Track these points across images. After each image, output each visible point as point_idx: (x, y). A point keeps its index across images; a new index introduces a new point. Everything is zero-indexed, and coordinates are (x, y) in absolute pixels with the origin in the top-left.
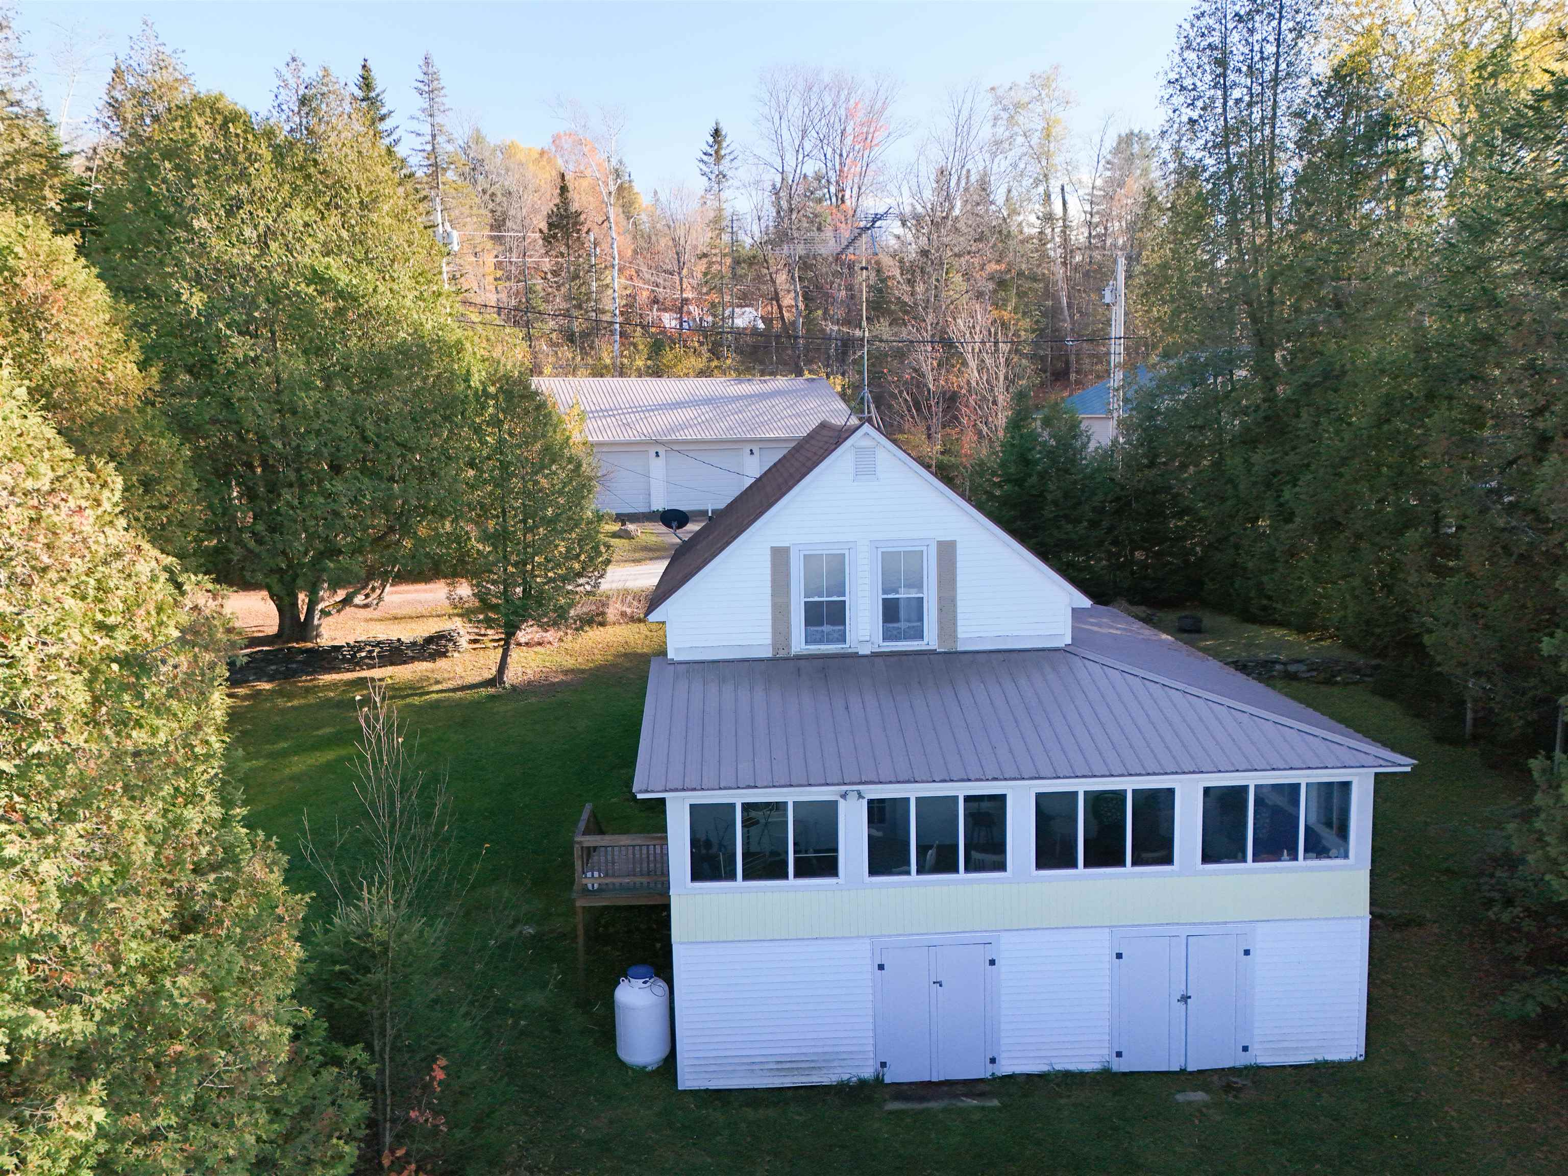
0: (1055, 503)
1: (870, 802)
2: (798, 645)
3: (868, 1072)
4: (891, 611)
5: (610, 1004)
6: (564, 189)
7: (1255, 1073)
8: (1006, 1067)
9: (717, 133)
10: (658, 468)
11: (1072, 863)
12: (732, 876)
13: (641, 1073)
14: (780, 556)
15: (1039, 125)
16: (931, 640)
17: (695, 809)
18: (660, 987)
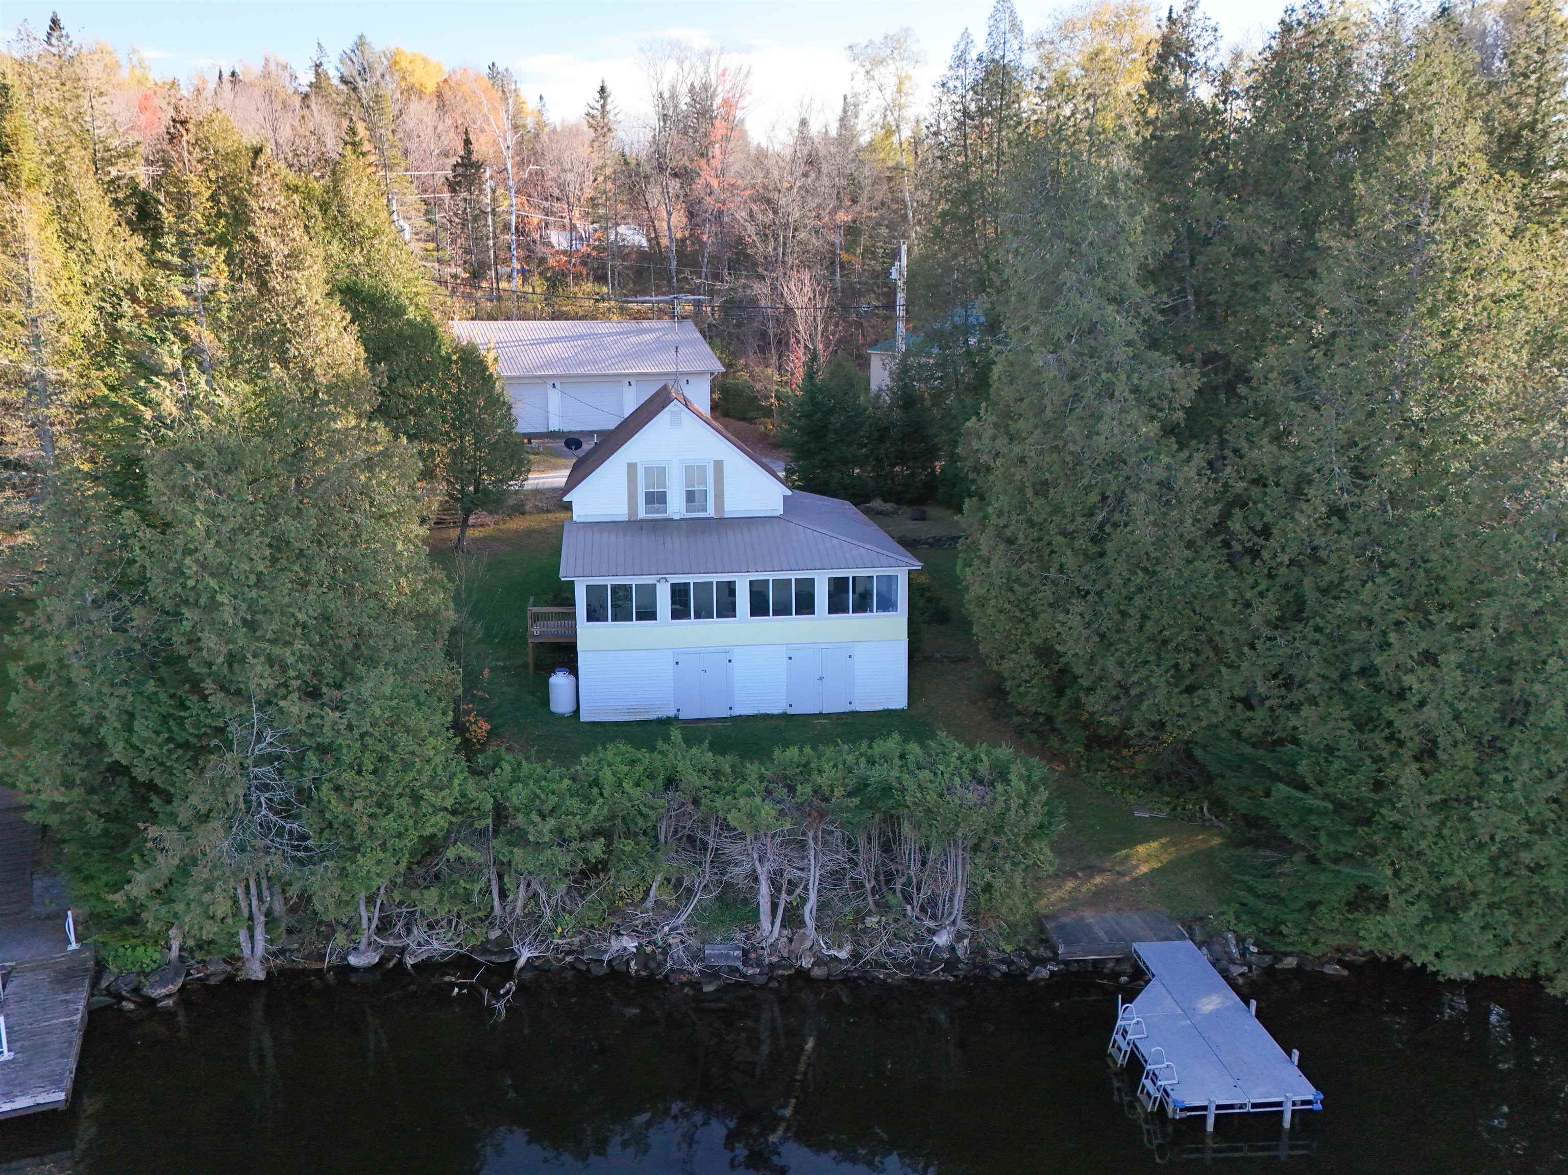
0: (836, 432)
1: (673, 585)
2: (642, 514)
3: (671, 714)
4: (690, 496)
5: (546, 685)
6: (467, 142)
7: (854, 714)
8: (737, 712)
9: (602, 90)
10: (554, 397)
11: (767, 614)
12: (606, 620)
13: (561, 717)
14: (632, 467)
15: (893, 81)
16: (711, 512)
17: (588, 587)
18: (572, 678)
